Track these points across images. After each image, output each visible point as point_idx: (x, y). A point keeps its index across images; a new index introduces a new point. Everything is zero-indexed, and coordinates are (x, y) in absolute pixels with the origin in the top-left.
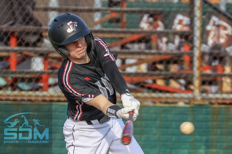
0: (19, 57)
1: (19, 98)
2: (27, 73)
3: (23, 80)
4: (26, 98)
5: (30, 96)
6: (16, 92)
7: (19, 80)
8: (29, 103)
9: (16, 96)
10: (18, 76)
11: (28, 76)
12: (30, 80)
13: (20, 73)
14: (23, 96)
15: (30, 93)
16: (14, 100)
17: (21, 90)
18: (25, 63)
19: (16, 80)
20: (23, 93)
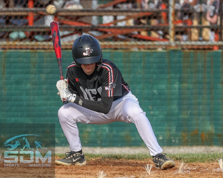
0: (35, 16)
1: (35, 47)
2: (42, 28)
3: (38, 33)
4: (41, 47)
5: (44, 45)
6: (33, 43)
7: (35, 33)
8: (43, 51)
9: (33, 45)
10: (35, 30)
11: (42, 30)
12: (44, 33)
13: (36, 28)
14: (39, 45)
15: (44, 43)
16: (32, 49)
17: (37, 41)
18: (40, 20)
19: (33, 33)
20: (39, 43)
